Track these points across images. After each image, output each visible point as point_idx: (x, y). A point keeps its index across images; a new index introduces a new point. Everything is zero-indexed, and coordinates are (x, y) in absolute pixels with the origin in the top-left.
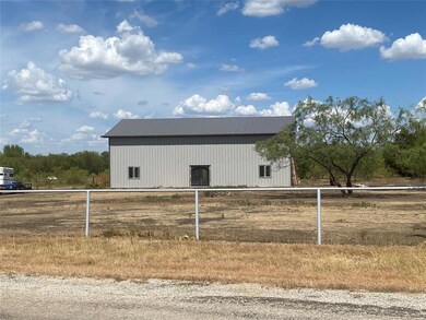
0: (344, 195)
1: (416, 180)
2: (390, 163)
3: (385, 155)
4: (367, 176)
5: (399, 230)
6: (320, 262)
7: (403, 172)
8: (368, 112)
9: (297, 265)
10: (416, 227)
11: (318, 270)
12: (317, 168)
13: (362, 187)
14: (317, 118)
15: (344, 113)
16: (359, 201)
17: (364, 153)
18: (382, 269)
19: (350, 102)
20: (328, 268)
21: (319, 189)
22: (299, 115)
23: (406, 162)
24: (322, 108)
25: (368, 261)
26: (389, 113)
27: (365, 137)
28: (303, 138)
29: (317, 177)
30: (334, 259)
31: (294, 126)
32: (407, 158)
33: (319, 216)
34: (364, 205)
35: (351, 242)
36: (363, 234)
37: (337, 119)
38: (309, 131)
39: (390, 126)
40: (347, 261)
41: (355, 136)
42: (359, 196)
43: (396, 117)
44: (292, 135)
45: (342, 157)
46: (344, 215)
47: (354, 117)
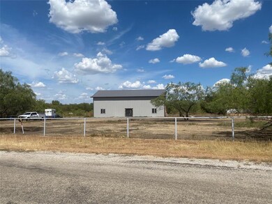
0: (185, 120)
1: (213, 115)
2: (203, 108)
3: (201, 105)
4: (194, 113)
5: (207, 134)
6: (177, 147)
7: (208, 111)
8: (194, 88)
9: (168, 148)
10: (214, 133)
11: (175, 150)
12: (175, 110)
13: (192, 117)
14: (174, 90)
15: (185, 88)
16: (191, 123)
17: (193, 104)
18: (201, 149)
19: (187, 84)
20: (180, 149)
21: (176, 118)
22: (168, 89)
23: (209, 107)
24: (177, 86)
25: (195, 146)
26: (202, 88)
27: (194, 97)
28: (169, 98)
29: (175, 113)
30: (182, 145)
31: (166, 93)
32: (210, 105)
33: (176, 129)
34: (193, 124)
35: (189, 139)
36: (193, 135)
37: (182, 91)
38: (172, 95)
39: (203, 93)
40: (187, 146)
41: (189, 97)
42: (191, 121)
43: (205, 90)
44: (165, 97)
45: (184, 106)
46: (186, 128)
47: (189, 90)
